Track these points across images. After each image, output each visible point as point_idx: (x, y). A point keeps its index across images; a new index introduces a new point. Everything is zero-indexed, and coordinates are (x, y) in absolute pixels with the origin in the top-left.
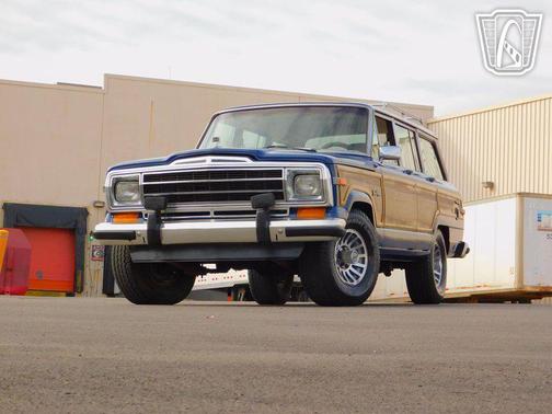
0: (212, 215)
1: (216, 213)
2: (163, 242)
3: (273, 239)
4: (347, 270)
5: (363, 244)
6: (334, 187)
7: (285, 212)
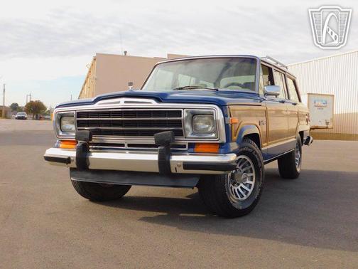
0: (126, 147)
1: (129, 145)
2: (90, 167)
3: (173, 171)
4: (239, 187)
5: (252, 166)
6: (227, 126)
7: (184, 146)
